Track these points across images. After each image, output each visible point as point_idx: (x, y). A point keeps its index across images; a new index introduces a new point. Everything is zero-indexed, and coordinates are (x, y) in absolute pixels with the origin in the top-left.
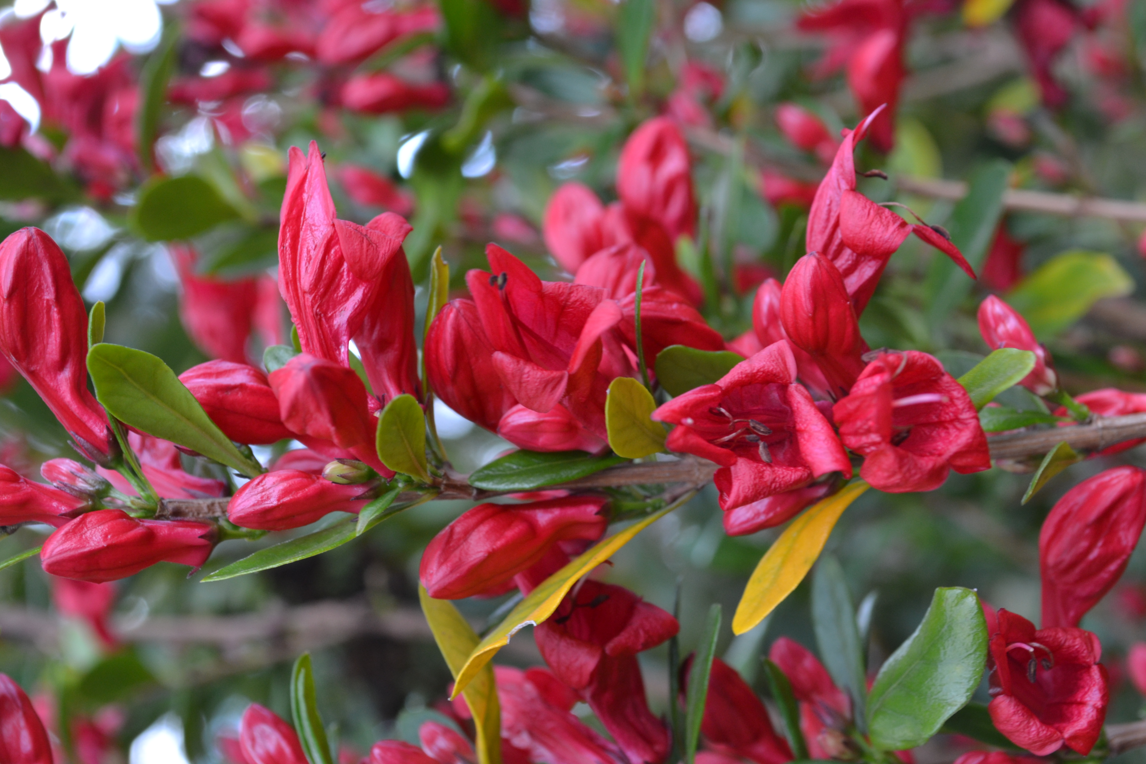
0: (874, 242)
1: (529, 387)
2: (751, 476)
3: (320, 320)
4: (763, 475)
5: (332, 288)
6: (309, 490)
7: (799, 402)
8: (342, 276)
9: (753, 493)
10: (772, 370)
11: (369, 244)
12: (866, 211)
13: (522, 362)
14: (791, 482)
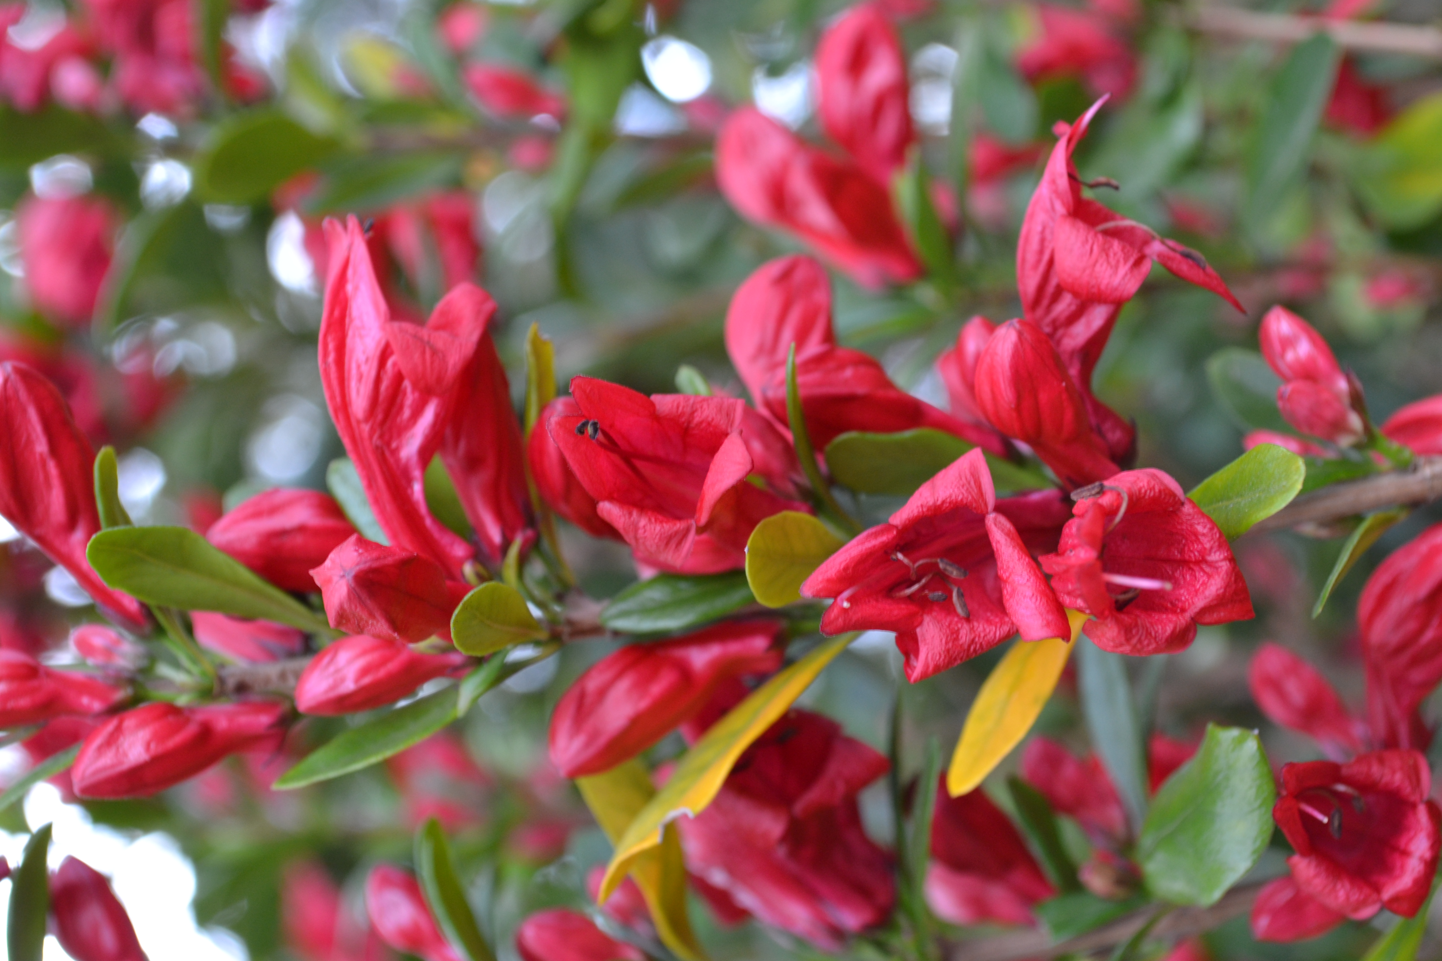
0: (1099, 289)
1: (648, 543)
2: (941, 640)
3: (383, 454)
4: (958, 636)
5: (394, 410)
6: (392, 666)
7: (998, 542)
8: (405, 394)
9: (946, 661)
10: (962, 500)
11: (434, 352)
12: (1088, 247)
13: (635, 513)
14: (995, 642)
